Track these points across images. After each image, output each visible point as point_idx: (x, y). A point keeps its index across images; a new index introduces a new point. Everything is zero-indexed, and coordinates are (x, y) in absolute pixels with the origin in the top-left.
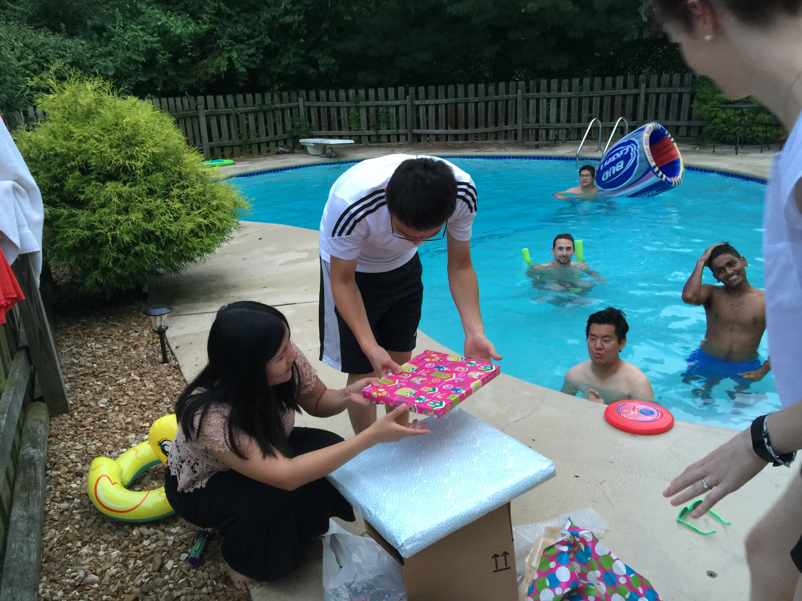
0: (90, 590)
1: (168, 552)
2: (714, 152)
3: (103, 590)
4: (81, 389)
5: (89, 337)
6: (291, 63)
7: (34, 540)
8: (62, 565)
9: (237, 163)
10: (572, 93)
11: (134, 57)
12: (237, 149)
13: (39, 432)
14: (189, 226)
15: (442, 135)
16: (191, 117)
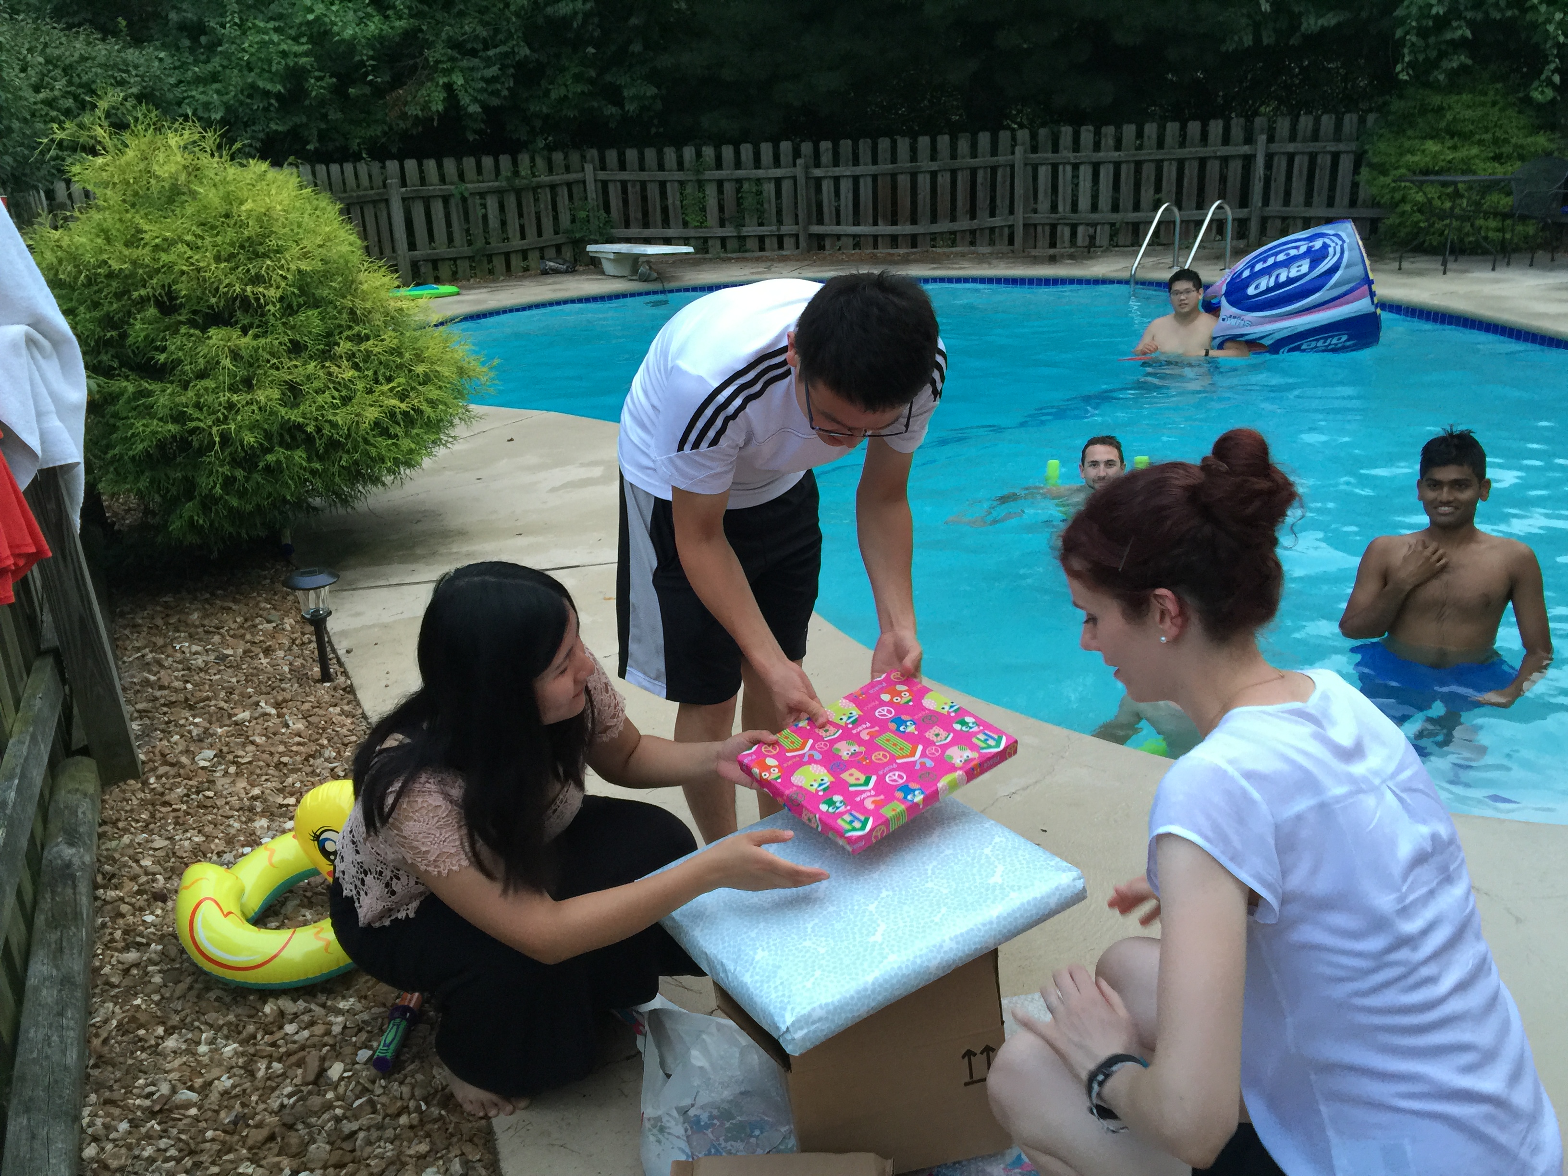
0: (180, 1120)
1: (333, 1046)
2: (1400, 269)
3: (206, 1120)
4: (163, 731)
5: (177, 630)
6: (570, 96)
7: (72, 1023)
8: (127, 1072)
9: (464, 292)
10: (1122, 154)
11: (261, 84)
12: (463, 266)
13: (80, 815)
14: (372, 414)
15: (866, 236)
16: (374, 202)
